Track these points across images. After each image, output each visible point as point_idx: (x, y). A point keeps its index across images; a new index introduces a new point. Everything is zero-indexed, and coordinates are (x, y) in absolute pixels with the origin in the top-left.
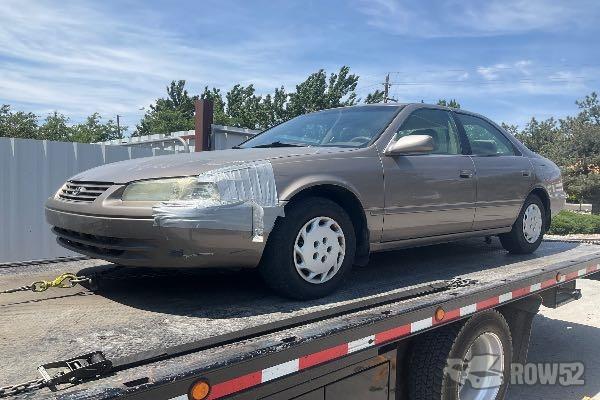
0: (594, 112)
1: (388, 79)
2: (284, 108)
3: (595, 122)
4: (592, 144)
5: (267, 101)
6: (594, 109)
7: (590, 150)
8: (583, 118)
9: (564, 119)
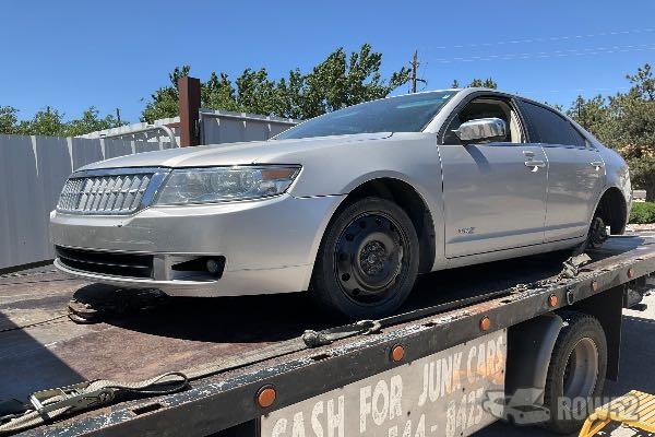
0: (648, 86)
1: (415, 57)
2: (301, 92)
3: (648, 98)
4: (646, 123)
5: (282, 86)
6: (647, 83)
7: (643, 130)
8: (635, 94)
9: (614, 95)
